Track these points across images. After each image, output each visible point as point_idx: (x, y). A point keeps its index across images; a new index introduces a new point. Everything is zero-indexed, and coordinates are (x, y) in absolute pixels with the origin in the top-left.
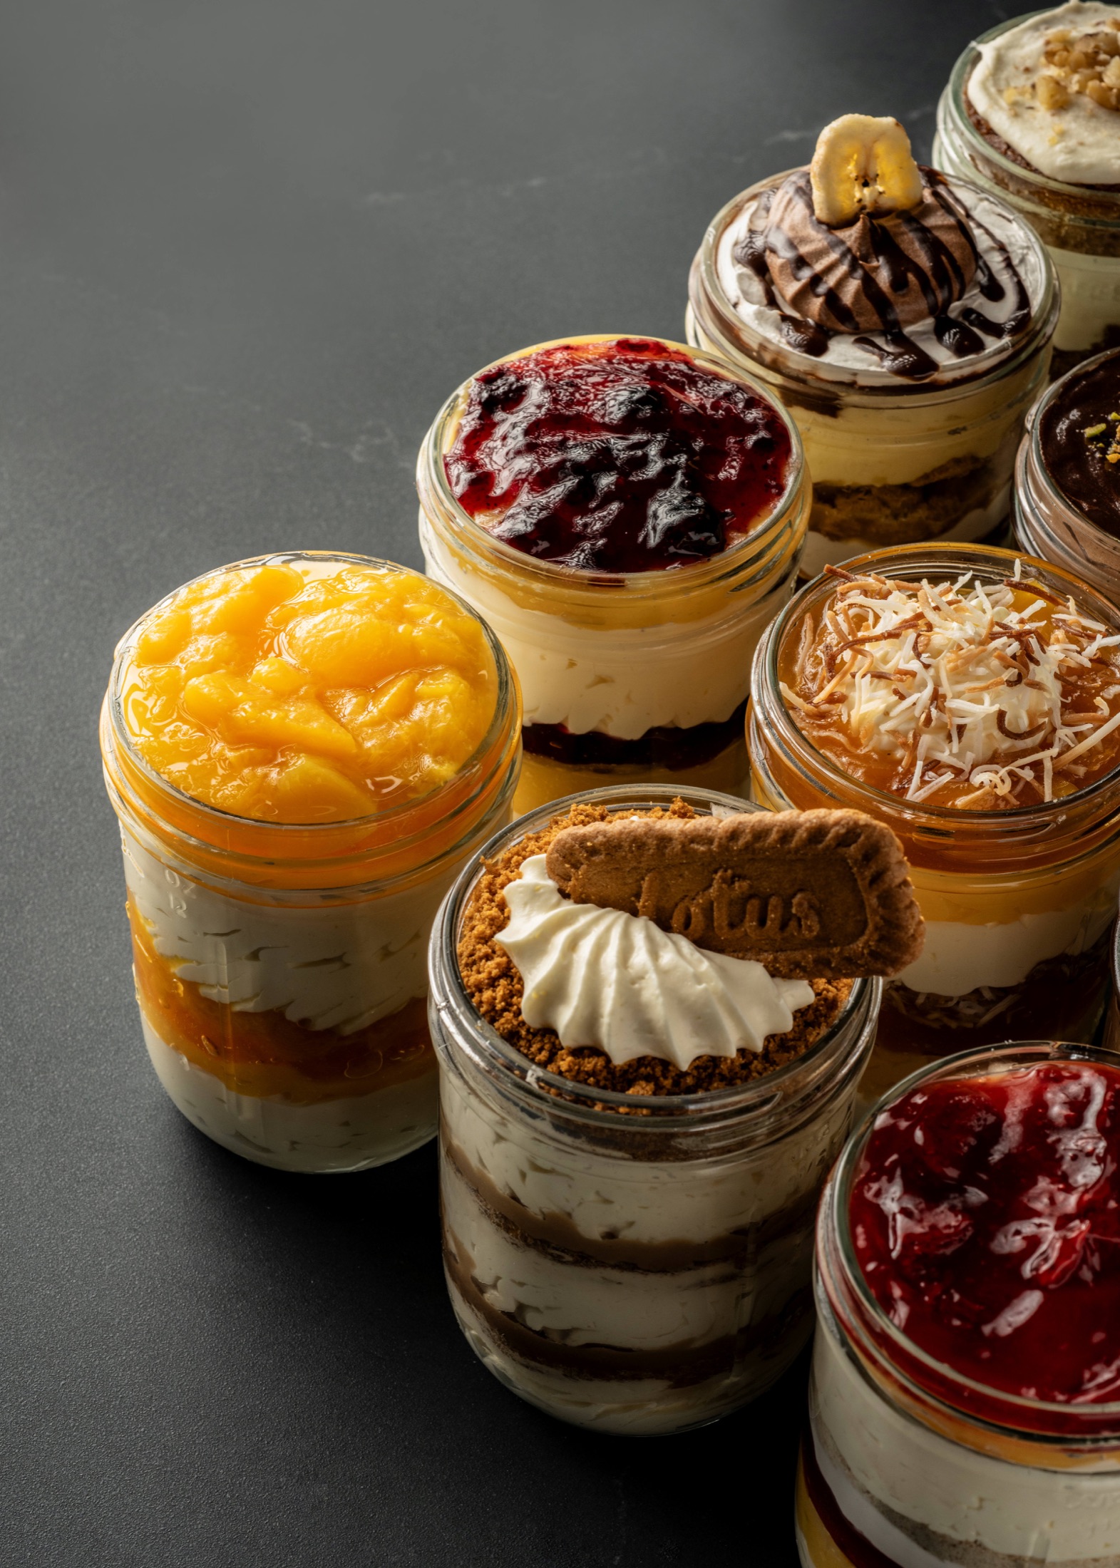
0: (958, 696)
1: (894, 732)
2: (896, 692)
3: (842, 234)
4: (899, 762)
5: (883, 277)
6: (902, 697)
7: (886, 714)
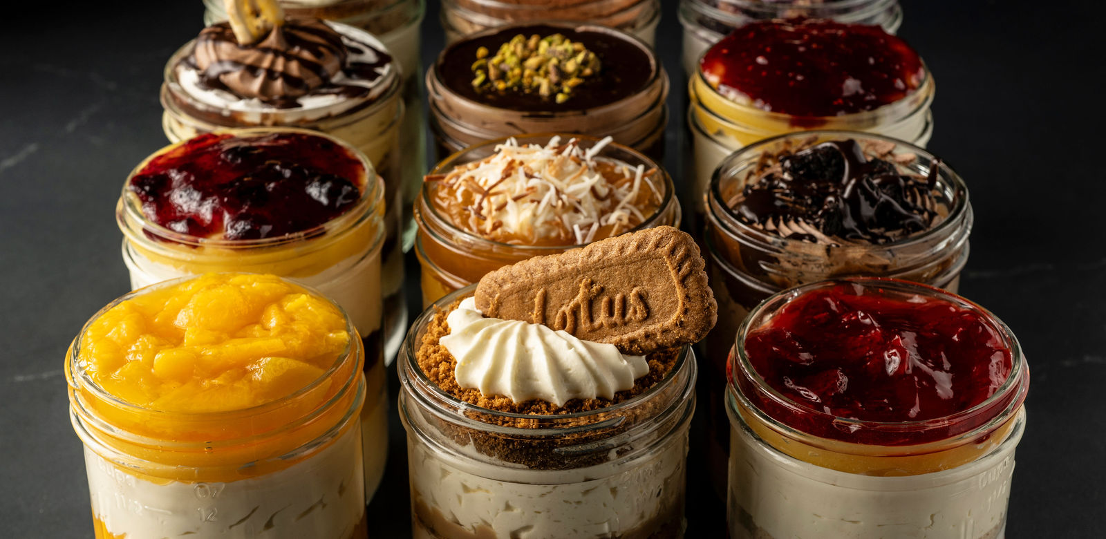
0: (568, 185)
1: (546, 222)
2: (533, 201)
3: (266, 43)
4: (559, 236)
5: (306, 55)
6: (539, 202)
7: (534, 215)
